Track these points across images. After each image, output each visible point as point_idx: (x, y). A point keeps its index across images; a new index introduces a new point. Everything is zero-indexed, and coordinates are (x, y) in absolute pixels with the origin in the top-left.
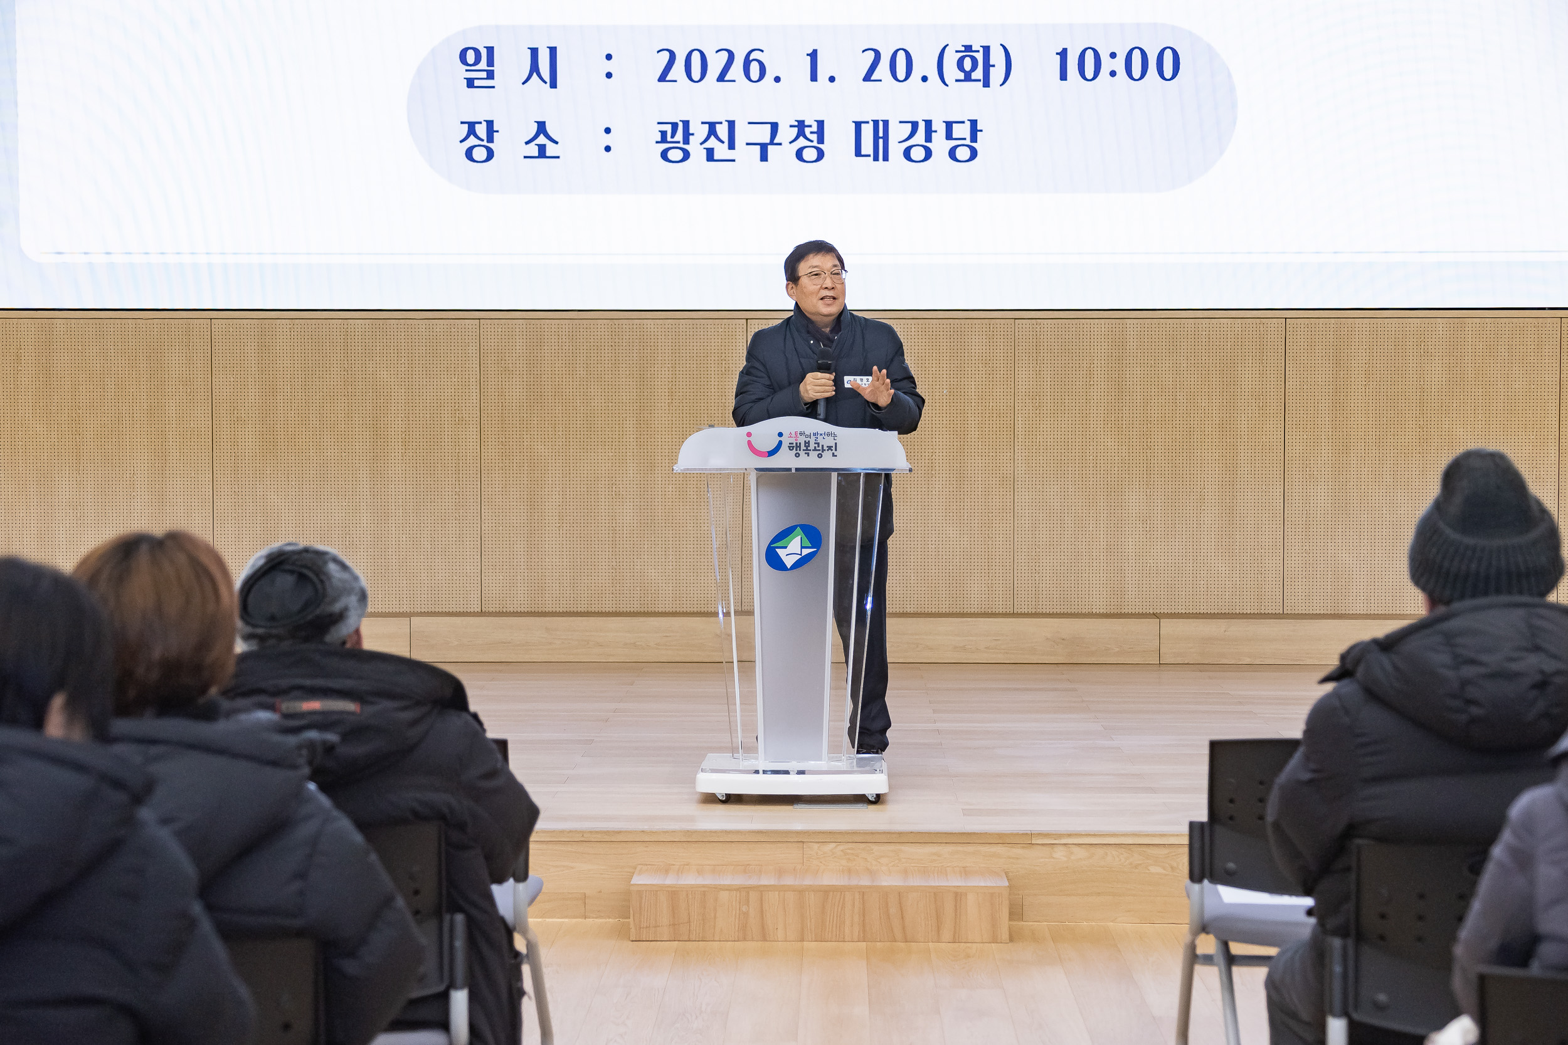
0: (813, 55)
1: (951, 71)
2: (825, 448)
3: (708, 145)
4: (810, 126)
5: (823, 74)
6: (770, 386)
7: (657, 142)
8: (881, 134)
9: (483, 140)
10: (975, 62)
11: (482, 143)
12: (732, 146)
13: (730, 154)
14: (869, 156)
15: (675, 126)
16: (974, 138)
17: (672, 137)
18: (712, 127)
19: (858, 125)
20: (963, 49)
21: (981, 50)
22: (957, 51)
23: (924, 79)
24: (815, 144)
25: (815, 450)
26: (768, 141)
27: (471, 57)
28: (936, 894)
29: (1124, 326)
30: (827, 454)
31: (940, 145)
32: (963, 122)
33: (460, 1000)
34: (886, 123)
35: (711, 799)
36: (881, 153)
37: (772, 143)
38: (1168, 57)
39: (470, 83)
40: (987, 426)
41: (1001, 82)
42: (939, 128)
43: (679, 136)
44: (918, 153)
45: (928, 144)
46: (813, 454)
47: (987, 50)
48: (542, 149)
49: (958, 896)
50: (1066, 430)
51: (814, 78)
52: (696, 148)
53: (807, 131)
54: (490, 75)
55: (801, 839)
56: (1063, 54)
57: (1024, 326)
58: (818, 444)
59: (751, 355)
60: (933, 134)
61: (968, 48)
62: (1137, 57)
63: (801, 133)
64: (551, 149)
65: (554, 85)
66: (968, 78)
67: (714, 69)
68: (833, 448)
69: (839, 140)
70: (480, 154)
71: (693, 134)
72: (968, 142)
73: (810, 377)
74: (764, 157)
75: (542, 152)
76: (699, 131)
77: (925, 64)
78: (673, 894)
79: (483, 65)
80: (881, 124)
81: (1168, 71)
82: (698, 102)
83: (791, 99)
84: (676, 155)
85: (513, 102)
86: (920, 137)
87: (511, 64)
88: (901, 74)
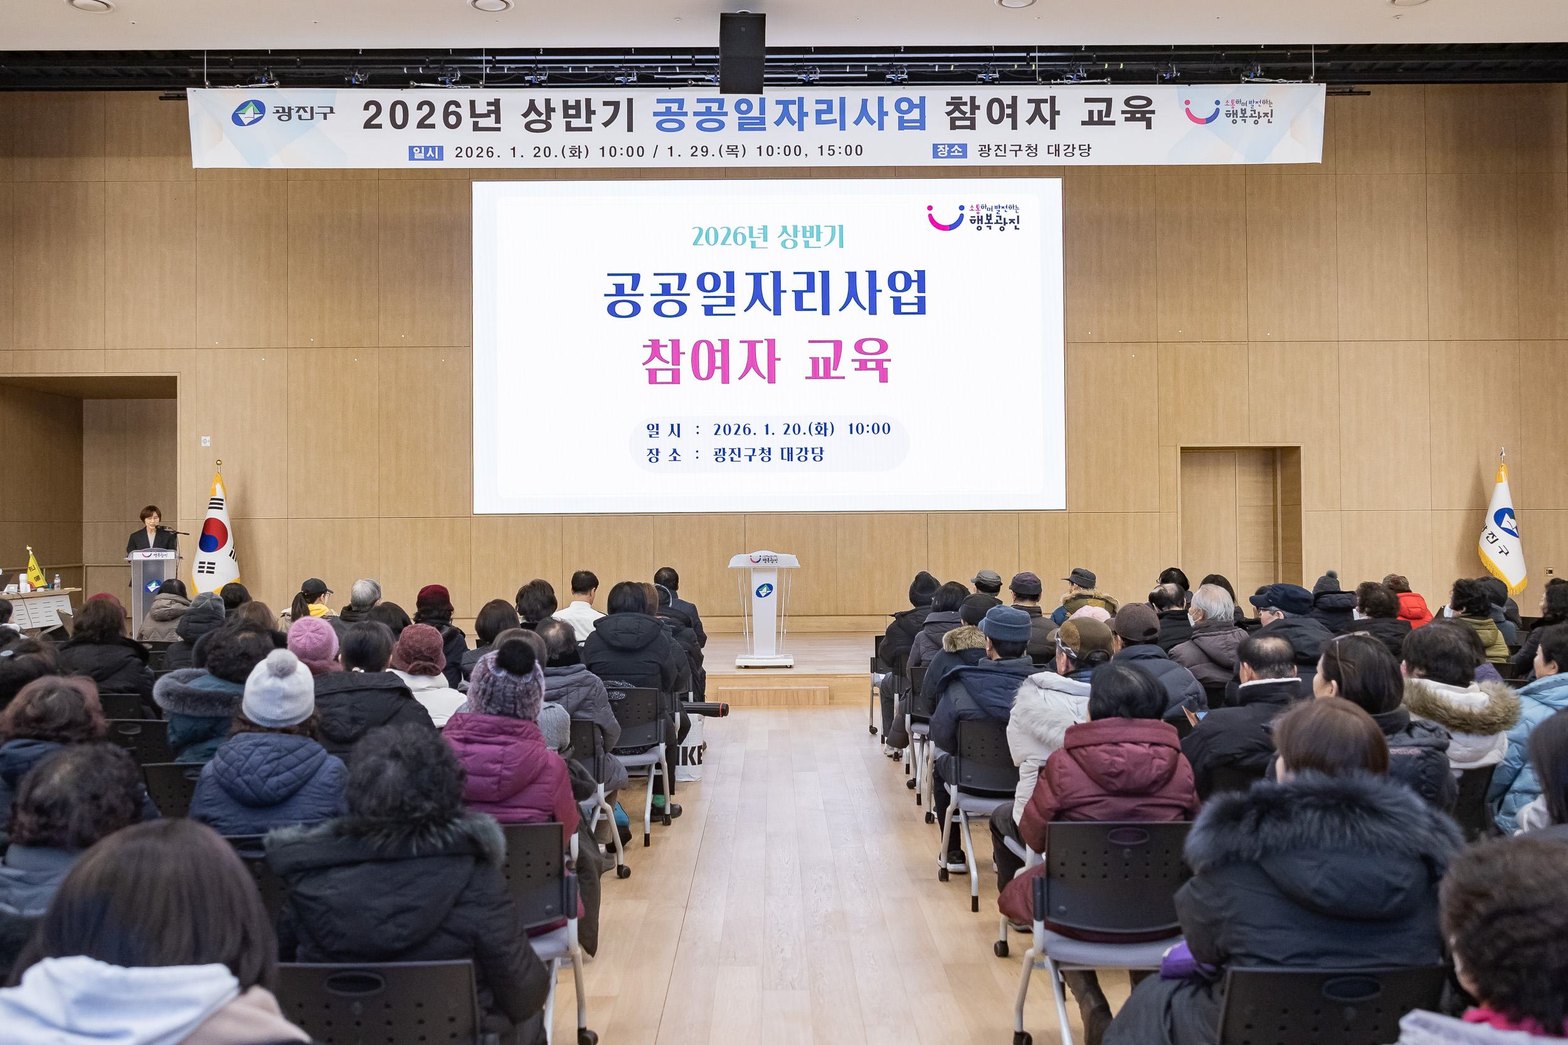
0: (767, 426)
1: (813, 431)
3: (732, 456)
4: (766, 450)
5: (770, 432)
7: (714, 456)
8: (790, 452)
10: (821, 428)
11: (654, 456)
12: (739, 456)
13: (739, 459)
14: (786, 460)
15: (720, 450)
16: (821, 454)
17: (719, 453)
18: (733, 450)
19: (782, 449)
20: (817, 424)
22: (815, 425)
23: (804, 434)
24: (768, 456)
26: (751, 455)
27: (651, 427)
28: (808, 691)
31: (810, 456)
32: (818, 448)
33: (691, 694)
34: (792, 449)
35: (740, 667)
36: (790, 458)
37: (753, 455)
38: (886, 426)
39: (651, 436)
41: (830, 435)
42: (810, 450)
43: (722, 453)
44: (803, 459)
45: (806, 456)
47: (825, 424)
48: (675, 458)
49: (814, 691)
51: (767, 433)
52: (727, 457)
54: (657, 433)
55: (768, 676)
56: (851, 425)
60: (808, 452)
61: (819, 423)
62: (876, 426)
63: (763, 452)
64: (677, 459)
65: (679, 436)
66: (819, 433)
67: (733, 431)
70: (654, 460)
71: (726, 453)
74: (750, 460)
75: (675, 459)
76: (728, 452)
77: (805, 429)
78: (731, 691)
79: (655, 430)
80: (790, 449)
81: (886, 431)
82: (728, 442)
83: (759, 441)
84: (720, 459)
85: (665, 442)
86: (803, 453)
87: (665, 429)
88: (796, 432)
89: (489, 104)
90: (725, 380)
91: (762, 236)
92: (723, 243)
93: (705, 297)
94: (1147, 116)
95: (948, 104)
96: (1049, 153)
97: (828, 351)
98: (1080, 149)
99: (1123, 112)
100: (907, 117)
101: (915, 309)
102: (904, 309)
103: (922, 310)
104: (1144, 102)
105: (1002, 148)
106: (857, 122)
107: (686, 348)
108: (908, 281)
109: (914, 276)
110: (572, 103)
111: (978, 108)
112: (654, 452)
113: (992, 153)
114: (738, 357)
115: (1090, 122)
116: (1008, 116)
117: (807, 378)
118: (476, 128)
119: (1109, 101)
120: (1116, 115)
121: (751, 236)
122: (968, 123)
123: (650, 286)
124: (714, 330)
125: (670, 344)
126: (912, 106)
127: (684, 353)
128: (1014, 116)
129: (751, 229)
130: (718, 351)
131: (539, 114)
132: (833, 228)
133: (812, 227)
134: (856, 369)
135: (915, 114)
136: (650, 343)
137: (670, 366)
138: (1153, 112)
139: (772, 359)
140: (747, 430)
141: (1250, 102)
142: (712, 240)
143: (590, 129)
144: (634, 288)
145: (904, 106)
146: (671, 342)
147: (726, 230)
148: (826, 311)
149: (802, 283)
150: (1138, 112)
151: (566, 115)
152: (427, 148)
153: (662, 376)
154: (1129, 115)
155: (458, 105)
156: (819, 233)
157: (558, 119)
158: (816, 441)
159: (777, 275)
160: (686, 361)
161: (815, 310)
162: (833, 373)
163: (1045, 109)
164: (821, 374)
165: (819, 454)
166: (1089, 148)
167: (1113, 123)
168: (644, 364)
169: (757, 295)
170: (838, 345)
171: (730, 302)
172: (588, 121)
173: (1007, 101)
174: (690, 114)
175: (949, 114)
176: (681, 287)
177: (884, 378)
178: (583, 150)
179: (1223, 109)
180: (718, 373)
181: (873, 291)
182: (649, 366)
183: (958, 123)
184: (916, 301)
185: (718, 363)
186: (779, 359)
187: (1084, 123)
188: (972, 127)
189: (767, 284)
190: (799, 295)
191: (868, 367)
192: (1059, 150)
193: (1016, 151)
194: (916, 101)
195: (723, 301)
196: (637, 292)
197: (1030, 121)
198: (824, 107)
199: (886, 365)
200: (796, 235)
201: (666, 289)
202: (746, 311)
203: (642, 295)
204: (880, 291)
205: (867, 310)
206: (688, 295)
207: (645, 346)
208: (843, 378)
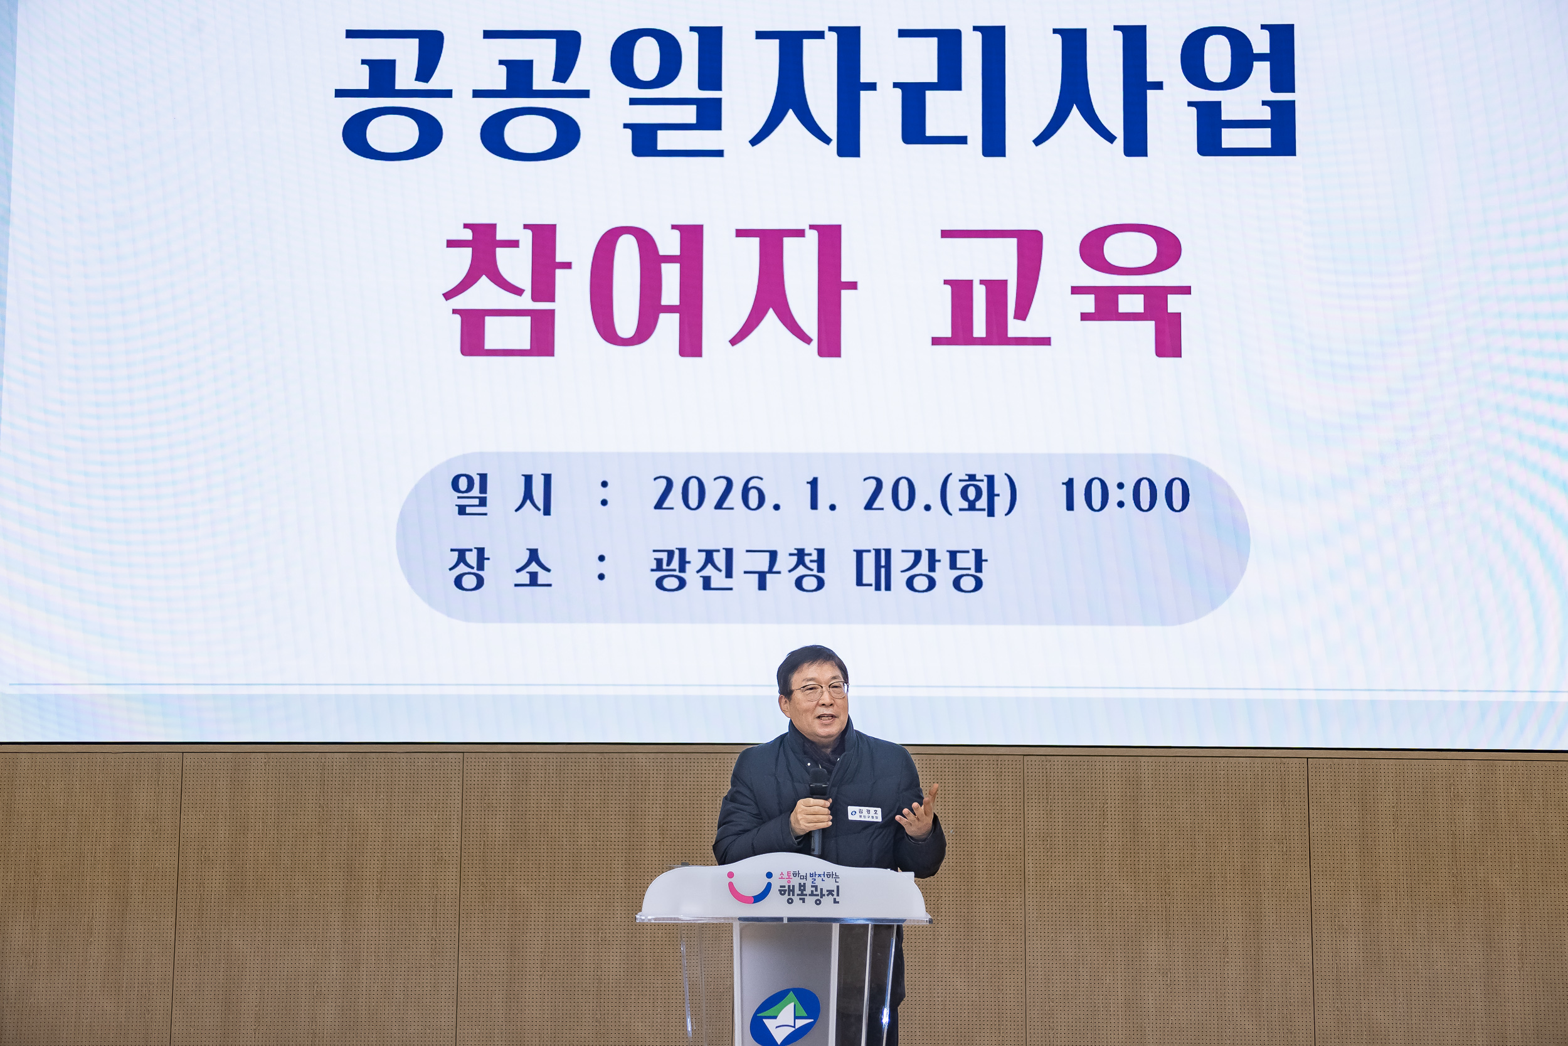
0: (814, 483)
1: (955, 501)
2: (825, 892)
3: (705, 573)
4: (810, 555)
5: (823, 502)
6: (758, 816)
7: (652, 570)
8: (883, 563)
9: (472, 568)
10: (979, 491)
11: (470, 570)
12: (729, 575)
13: (728, 583)
14: (871, 585)
15: (671, 554)
16: (979, 568)
17: (669, 564)
18: (709, 555)
19: (859, 554)
20: (967, 478)
21: (985, 479)
22: (960, 480)
23: (928, 508)
24: (815, 572)
25: (812, 894)
26: (766, 569)
27: (463, 484)
29: (1138, 764)
30: (827, 900)
31: (944, 574)
32: (968, 552)
34: (888, 552)
36: (883, 582)
37: (770, 571)
38: (1177, 488)
39: (462, 510)
40: (996, 868)
41: (1006, 511)
42: (943, 557)
43: (675, 564)
44: (921, 583)
45: (931, 574)
46: (810, 900)
47: (991, 479)
48: (534, 577)
50: (1080, 874)
51: (814, 506)
52: (692, 577)
53: (807, 559)
54: (483, 502)
56: (1069, 484)
57: (1033, 763)
58: (816, 887)
59: (736, 778)
60: (937, 564)
61: (972, 477)
62: (1145, 488)
63: (801, 562)
64: (543, 577)
65: (547, 512)
66: (972, 507)
67: (712, 496)
68: (835, 893)
70: (469, 581)
71: (689, 562)
72: (972, 572)
73: (801, 804)
74: (762, 586)
75: (534, 580)
76: (696, 559)
77: (927, 493)
79: (476, 492)
80: (883, 553)
81: (1177, 503)
82: (695, 530)
83: (790, 528)
84: (671, 583)
85: (505, 530)
86: (923, 566)
87: (504, 491)
88: (904, 503)
90: (691, 345)
93: (634, 102)
97: (1000, 261)
101: (1262, 138)
102: (1230, 138)
103: (1284, 144)
107: (576, 248)
108: (1243, 57)
109: (1261, 43)
112: (471, 558)
114: (730, 276)
117: (936, 341)
123: (471, 66)
124: (659, 196)
125: (526, 238)
127: (567, 265)
130: (670, 259)
134: (1085, 317)
136: (468, 235)
137: (525, 302)
139: (832, 286)
144: (426, 70)
146: (529, 233)
148: (994, 145)
149: (922, 62)
153: (497, 333)
159: (849, 39)
160: (573, 289)
161: (962, 140)
162: (1015, 328)
164: (979, 329)
168: (448, 296)
169: (790, 98)
170: (1030, 244)
171: (709, 116)
176: (563, 70)
177: (1169, 344)
180: (668, 325)
181: (1137, 85)
182: (467, 301)
184: (1266, 114)
185: (671, 293)
186: (853, 286)
189: (819, 63)
190: (913, 94)
191: (1122, 309)
195: (689, 114)
196: (434, 84)
199: (1175, 303)
201: (519, 74)
202: (754, 142)
203: (447, 94)
204: (1158, 86)
205: (1120, 142)
206: (585, 94)
207: (451, 244)
208: (1046, 341)
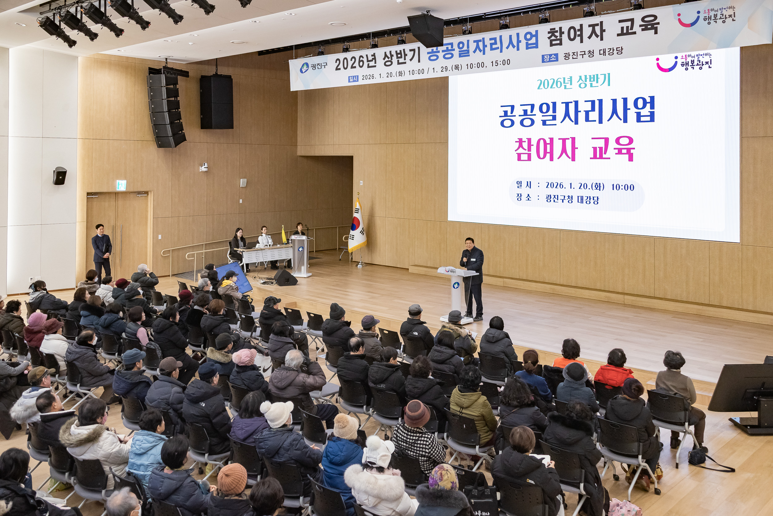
0: (571, 184)
1: (594, 188)
3: (554, 199)
5: (572, 187)
7: (546, 199)
8: (582, 199)
10: (598, 186)
11: (519, 197)
12: (558, 200)
14: (580, 202)
15: (549, 196)
16: (598, 200)
18: (555, 196)
19: (578, 197)
22: (594, 184)
23: (589, 189)
24: (571, 200)
27: (518, 183)
31: (592, 201)
32: (596, 197)
34: (583, 197)
36: (582, 202)
37: (564, 199)
39: (518, 187)
41: (602, 190)
42: (592, 198)
43: (549, 198)
44: (588, 202)
45: (590, 201)
47: (600, 184)
48: (528, 199)
52: (552, 199)
54: (521, 186)
56: (613, 185)
61: (597, 183)
62: (626, 186)
63: (569, 198)
65: (530, 188)
66: (597, 189)
67: (555, 186)
69: (575, 199)
70: (519, 199)
74: (563, 202)
76: (553, 197)
77: (589, 186)
79: (520, 184)
81: (632, 189)
82: (553, 192)
83: (567, 192)
84: (549, 201)
85: (524, 191)
86: (588, 199)
87: (524, 184)
88: (585, 188)
89: (372, 56)
90: (552, 159)
91: (569, 82)
92: (551, 87)
93: (543, 116)
94: (655, 26)
95: (549, 33)
96: (600, 54)
97: (602, 143)
98: (617, 50)
99: (641, 26)
100: (530, 42)
101: (648, 119)
102: (642, 119)
103: (652, 120)
104: (653, 18)
105: (575, 54)
106: (507, 48)
107: (534, 142)
108: (645, 103)
109: (648, 100)
110: (398, 52)
111: (563, 33)
112: (520, 195)
113: (571, 57)
114: (558, 147)
115: (622, 34)
116: (579, 36)
117: (591, 158)
118: (369, 67)
119: (632, 20)
120: (636, 28)
121: (564, 83)
122: (558, 42)
123: (519, 111)
124: (546, 133)
125: (527, 140)
126: (532, 36)
127: (533, 145)
128: (581, 36)
129: (564, 78)
130: (548, 144)
131: (388, 58)
132: (605, 75)
133: (594, 76)
134: (616, 154)
135: (533, 40)
136: (518, 140)
137: (527, 152)
138: (658, 23)
139: (574, 148)
140: (561, 186)
141: (720, 9)
142: (546, 86)
143: (405, 63)
144: (512, 112)
145: (528, 36)
147: (552, 80)
148: (601, 122)
149: (588, 107)
150: (649, 25)
151: (398, 58)
152: (354, 76)
153: (523, 157)
154: (644, 27)
155: (363, 58)
156: (598, 78)
157: (395, 59)
158: (594, 193)
159: (576, 103)
160: (534, 149)
161: (595, 121)
162: (604, 156)
163: (598, 29)
164: (598, 156)
165: (596, 200)
166: (622, 49)
167: (635, 33)
168: (516, 151)
169: (567, 114)
170: (607, 140)
171: (554, 118)
172: (405, 59)
173: (578, 27)
174: (441, 51)
175: (549, 38)
176: (532, 111)
177: (631, 159)
178: (403, 72)
179: (702, 16)
180: (548, 155)
181: (626, 109)
182: (518, 152)
183: (554, 42)
184: (649, 114)
185: (548, 150)
186: (577, 148)
187: (618, 35)
188: (561, 44)
189: (572, 107)
190: (587, 113)
191: (623, 152)
192: (605, 52)
193: (583, 55)
194: (534, 33)
195: (551, 118)
196: (513, 114)
197: (590, 37)
198: (493, 41)
199: (632, 151)
200: (586, 81)
201: (525, 112)
202: (561, 122)
203: (515, 116)
204: (629, 109)
205: (622, 120)
206: (535, 115)
207: (516, 142)
208: (609, 158)
